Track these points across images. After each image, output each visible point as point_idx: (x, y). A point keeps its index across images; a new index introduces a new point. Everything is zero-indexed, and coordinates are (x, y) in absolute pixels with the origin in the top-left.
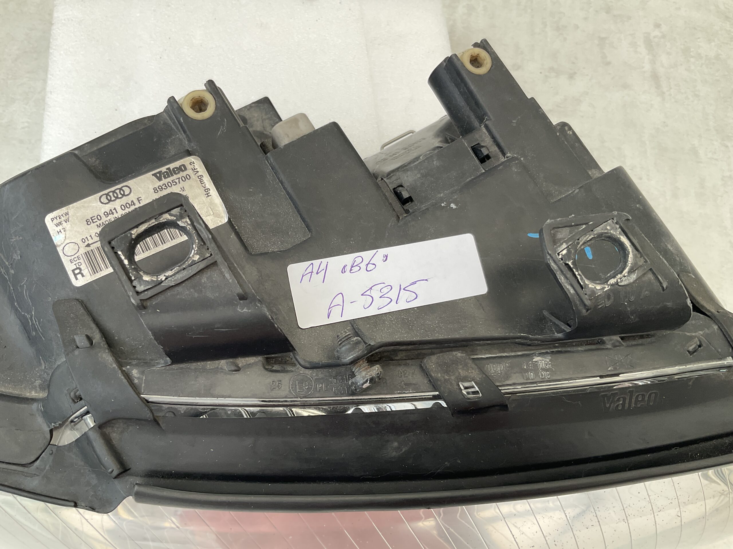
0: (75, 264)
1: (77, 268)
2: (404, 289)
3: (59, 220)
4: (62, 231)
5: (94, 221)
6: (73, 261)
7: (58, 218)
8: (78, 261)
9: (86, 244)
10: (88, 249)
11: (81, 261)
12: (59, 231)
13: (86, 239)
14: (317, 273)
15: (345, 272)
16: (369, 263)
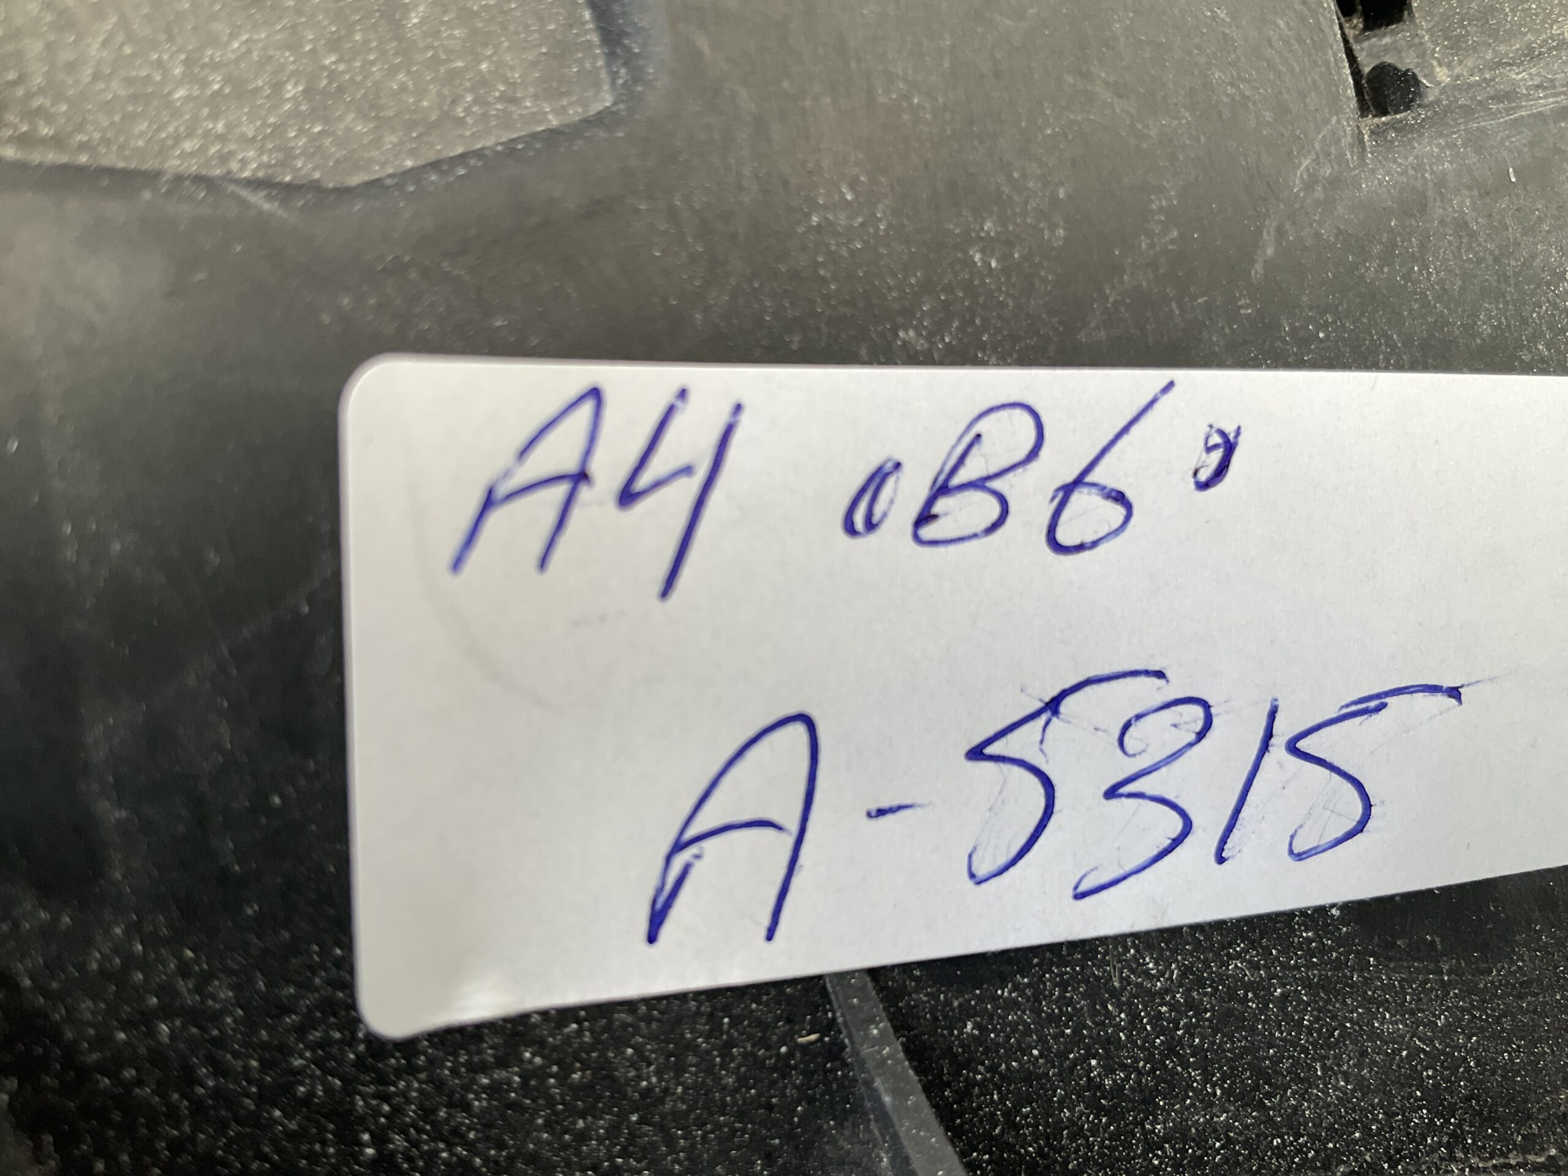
2: (1292, 748)
14: (627, 496)
15: (871, 525)
16: (1078, 482)
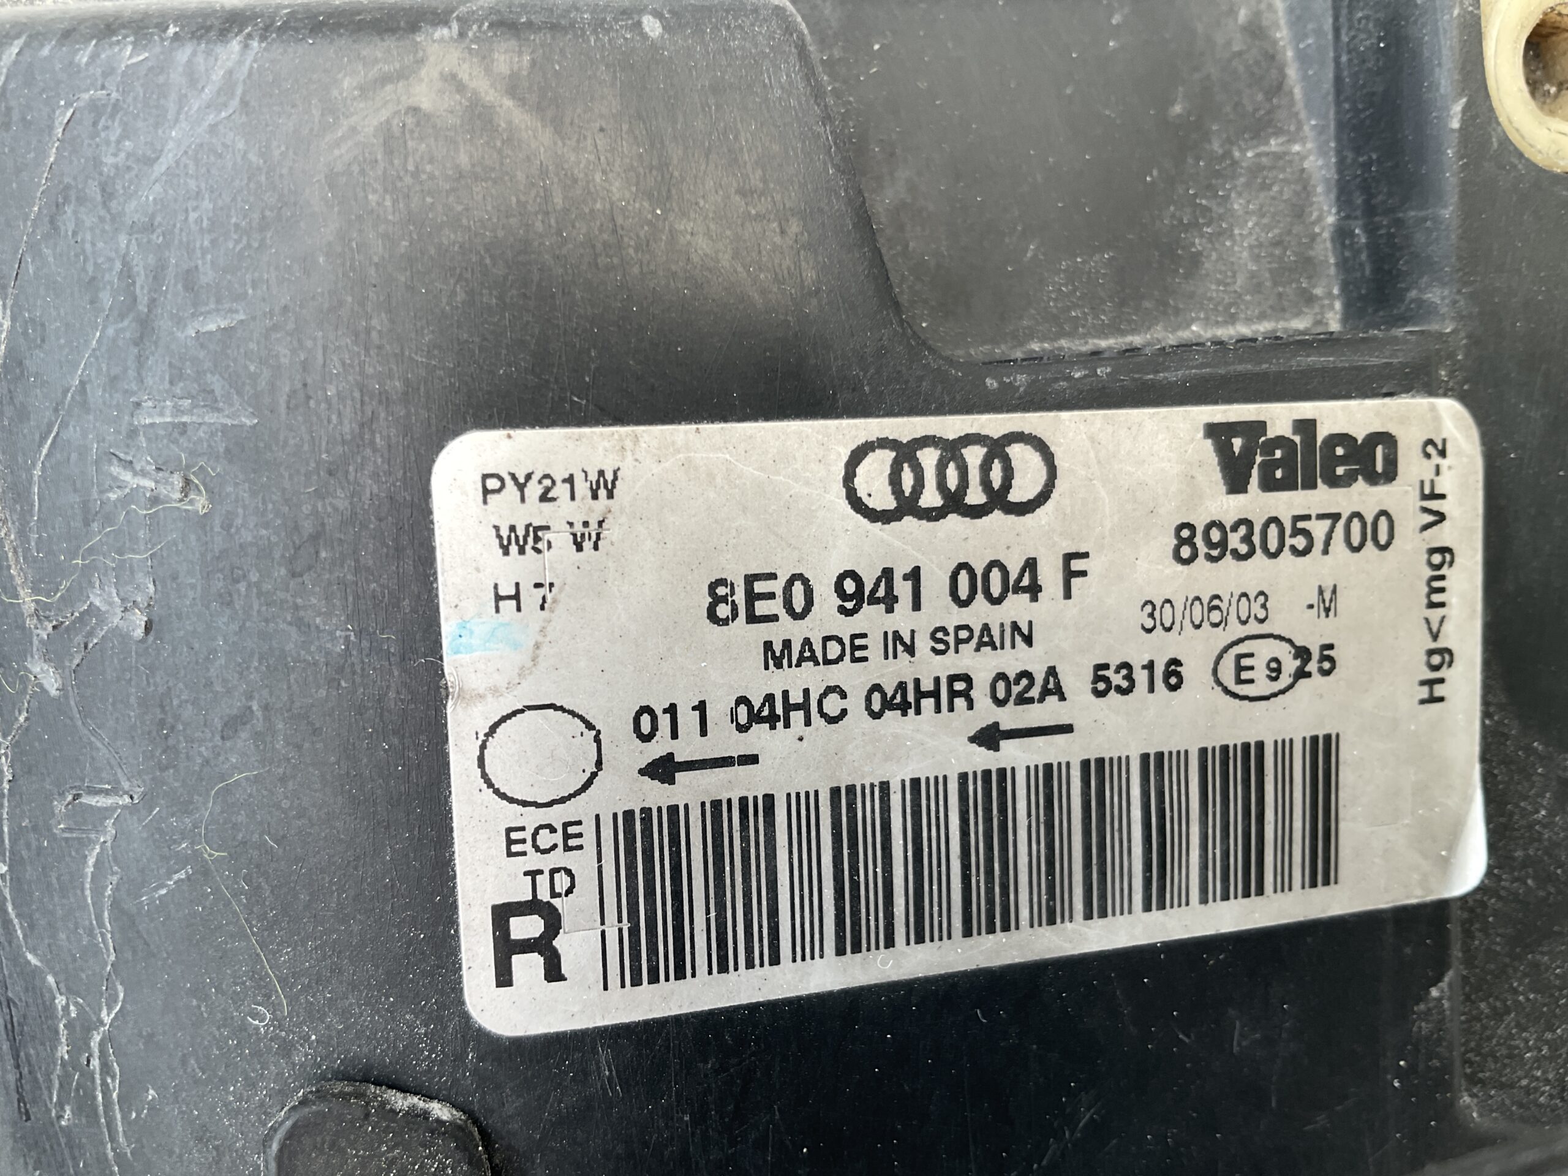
0: (533, 874)
1: (532, 907)
3: (533, 512)
4: (531, 598)
5: (762, 608)
6: (528, 847)
7: (534, 490)
8: (558, 858)
9: (657, 749)
10: (656, 794)
11: (582, 863)
12: (507, 590)
13: (664, 721)
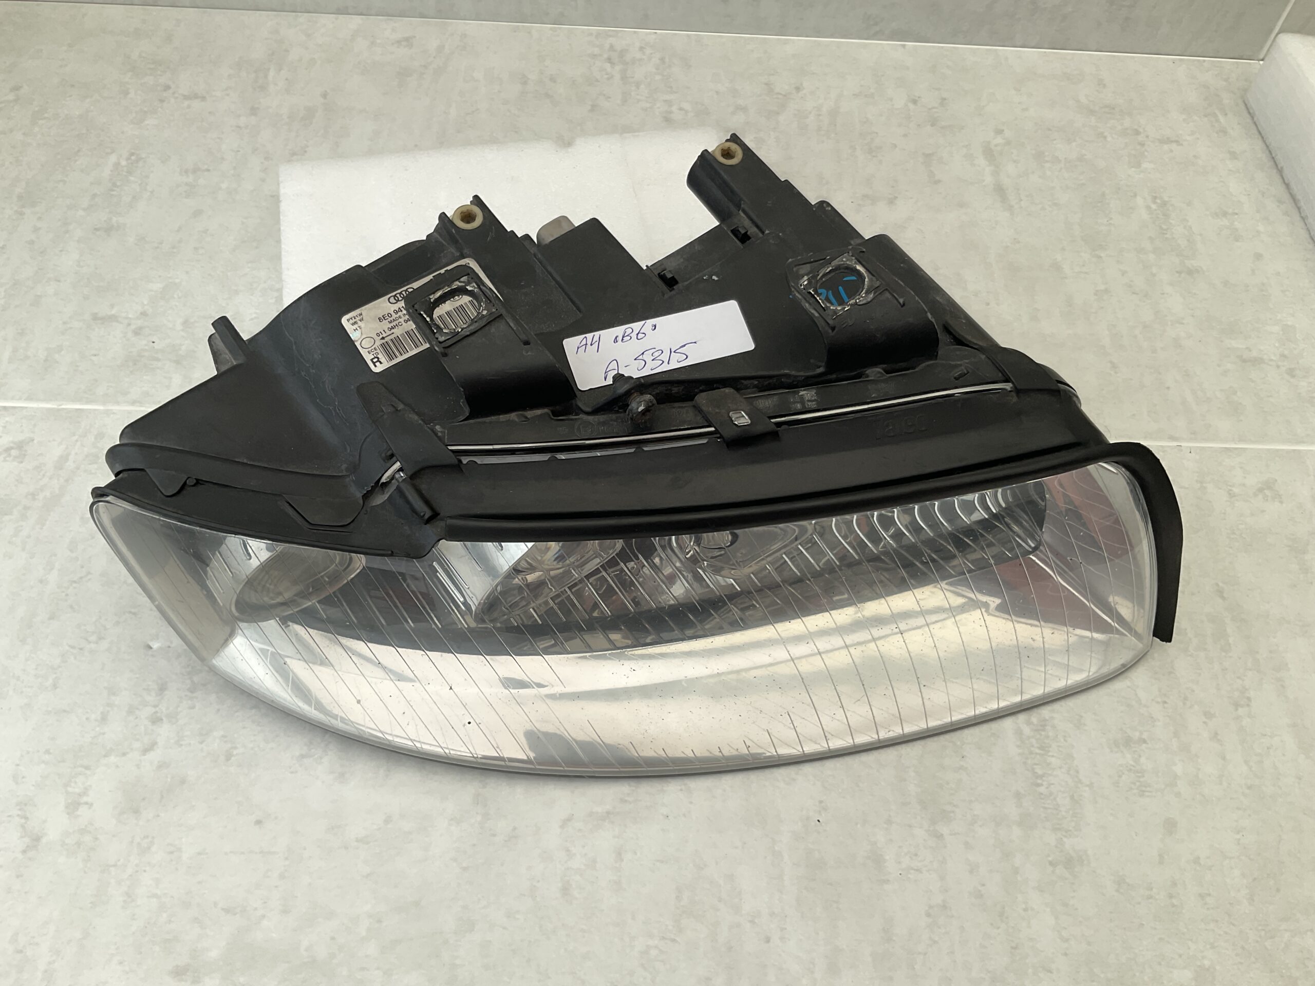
0: (373, 354)
1: (375, 357)
2: (674, 352)
3: (355, 320)
4: (358, 328)
5: (386, 318)
6: (371, 352)
7: (353, 318)
8: (375, 352)
9: (381, 337)
10: (383, 341)
11: (378, 351)
12: (355, 329)
13: (380, 334)
14: (591, 345)
15: (617, 342)
16: (638, 333)
